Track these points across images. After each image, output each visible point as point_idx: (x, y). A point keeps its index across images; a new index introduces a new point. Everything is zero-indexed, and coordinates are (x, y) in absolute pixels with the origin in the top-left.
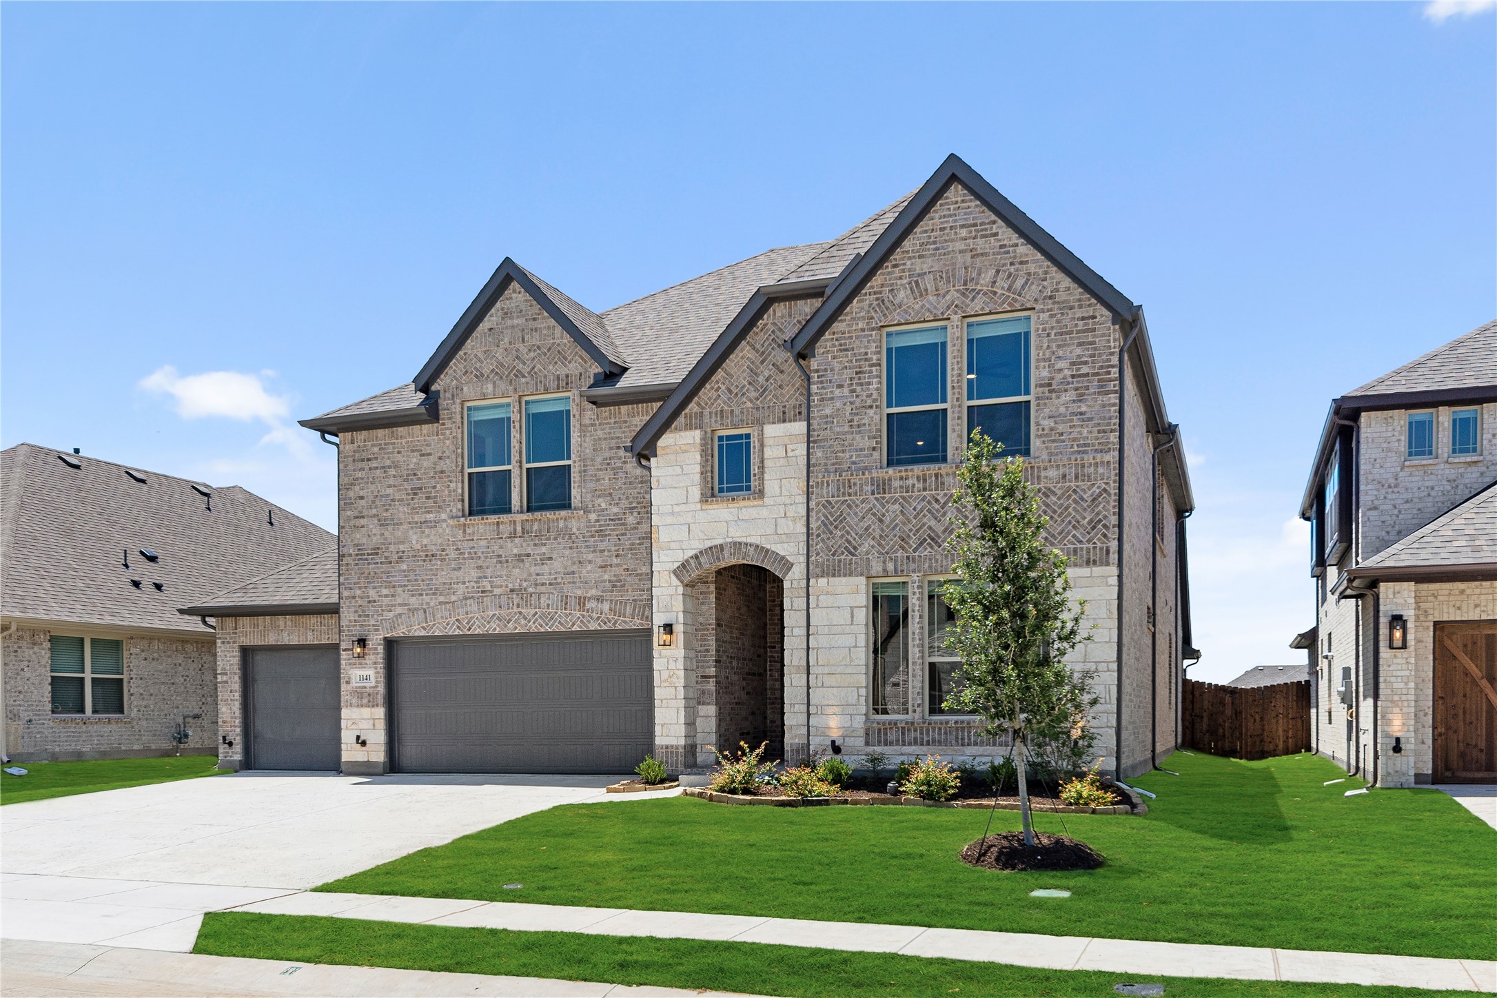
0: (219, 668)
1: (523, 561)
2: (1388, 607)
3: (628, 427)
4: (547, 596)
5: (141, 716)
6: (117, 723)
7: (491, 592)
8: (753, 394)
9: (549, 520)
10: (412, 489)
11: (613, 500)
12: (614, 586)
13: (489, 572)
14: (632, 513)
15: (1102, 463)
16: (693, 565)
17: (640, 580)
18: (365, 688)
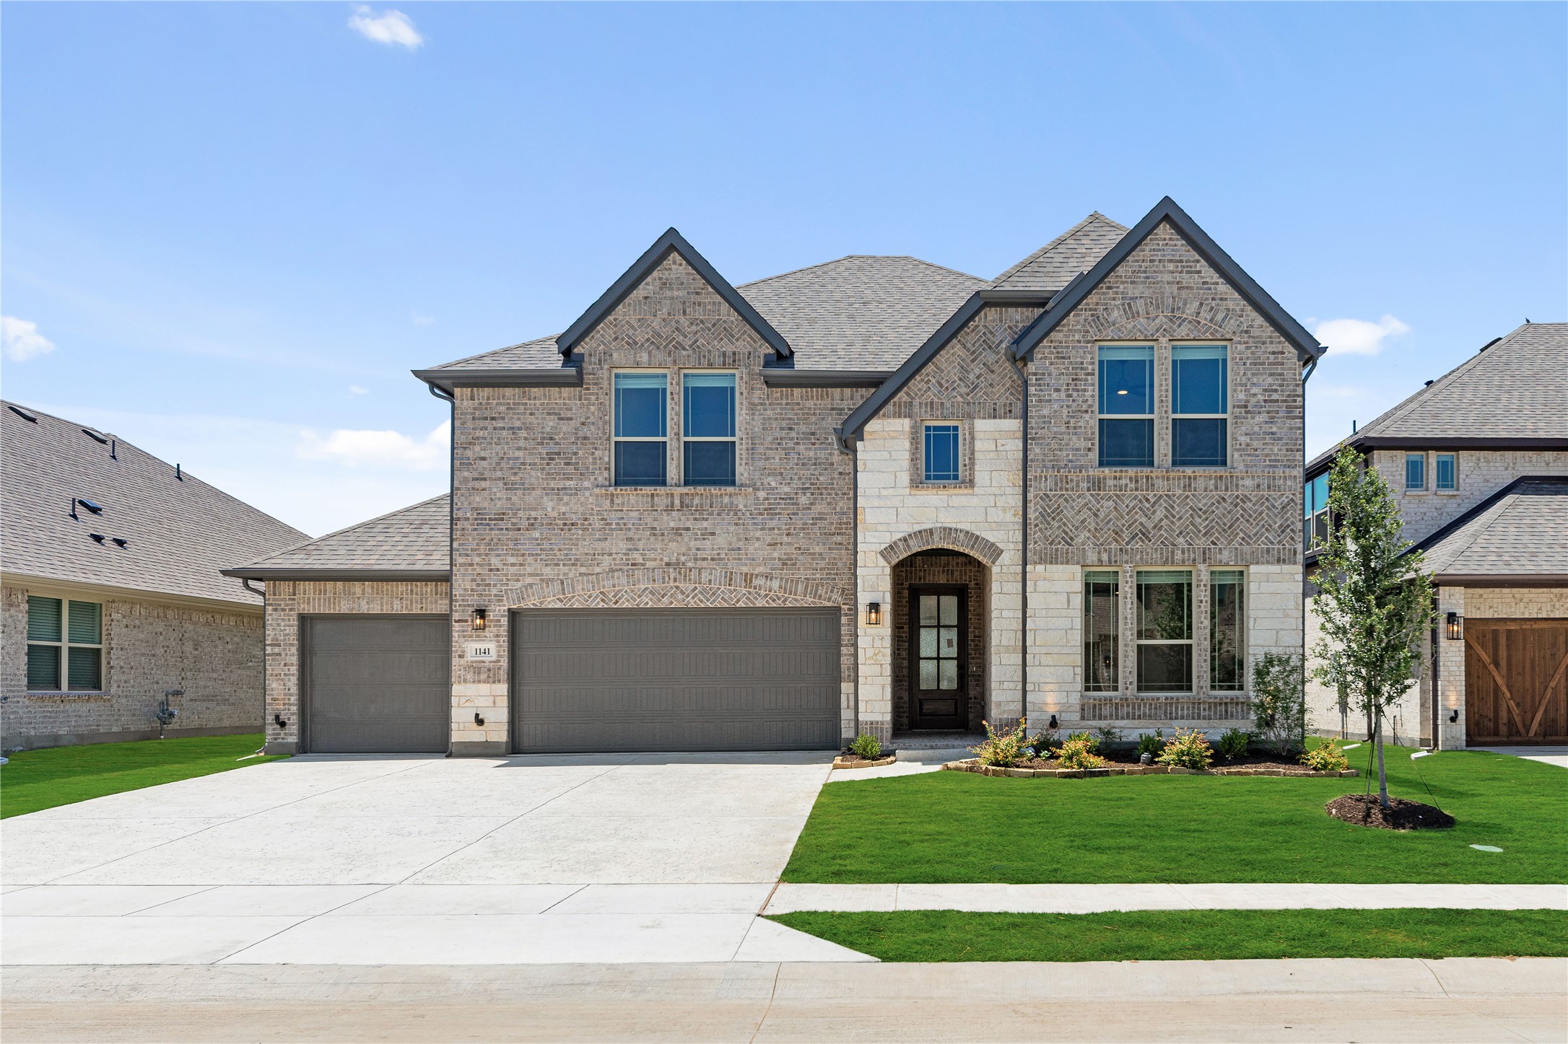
0: (270, 638)
1: (681, 535)
2: (1445, 607)
3: (801, 409)
4: (709, 571)
5: (120, 693)
6: (96, 700)
7: (643, 565)
8: (964, 390)
9: (712, 495)
10: (547, 454)
11: (784, 479)
12: (784, 564)
13: (641, 545)
14: (805, 494)
15: (1290, 476)
16: (901, 547)
17: (813, 559)
18: (484, 662)
